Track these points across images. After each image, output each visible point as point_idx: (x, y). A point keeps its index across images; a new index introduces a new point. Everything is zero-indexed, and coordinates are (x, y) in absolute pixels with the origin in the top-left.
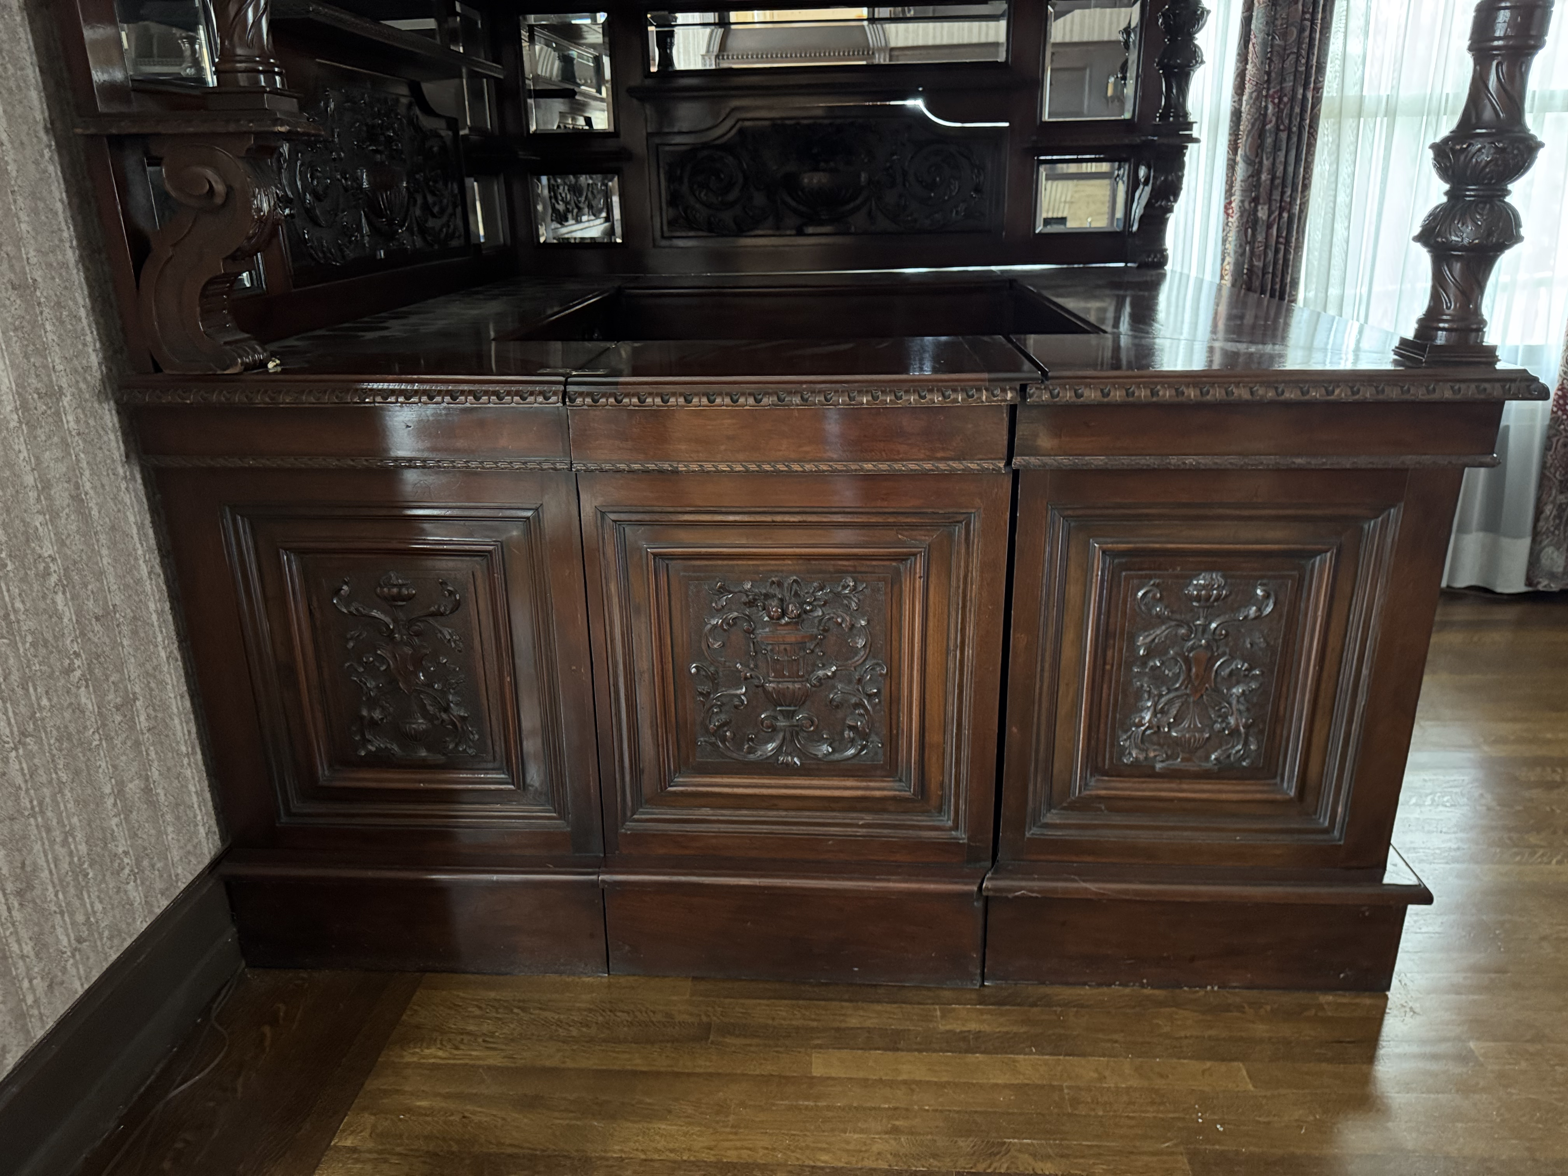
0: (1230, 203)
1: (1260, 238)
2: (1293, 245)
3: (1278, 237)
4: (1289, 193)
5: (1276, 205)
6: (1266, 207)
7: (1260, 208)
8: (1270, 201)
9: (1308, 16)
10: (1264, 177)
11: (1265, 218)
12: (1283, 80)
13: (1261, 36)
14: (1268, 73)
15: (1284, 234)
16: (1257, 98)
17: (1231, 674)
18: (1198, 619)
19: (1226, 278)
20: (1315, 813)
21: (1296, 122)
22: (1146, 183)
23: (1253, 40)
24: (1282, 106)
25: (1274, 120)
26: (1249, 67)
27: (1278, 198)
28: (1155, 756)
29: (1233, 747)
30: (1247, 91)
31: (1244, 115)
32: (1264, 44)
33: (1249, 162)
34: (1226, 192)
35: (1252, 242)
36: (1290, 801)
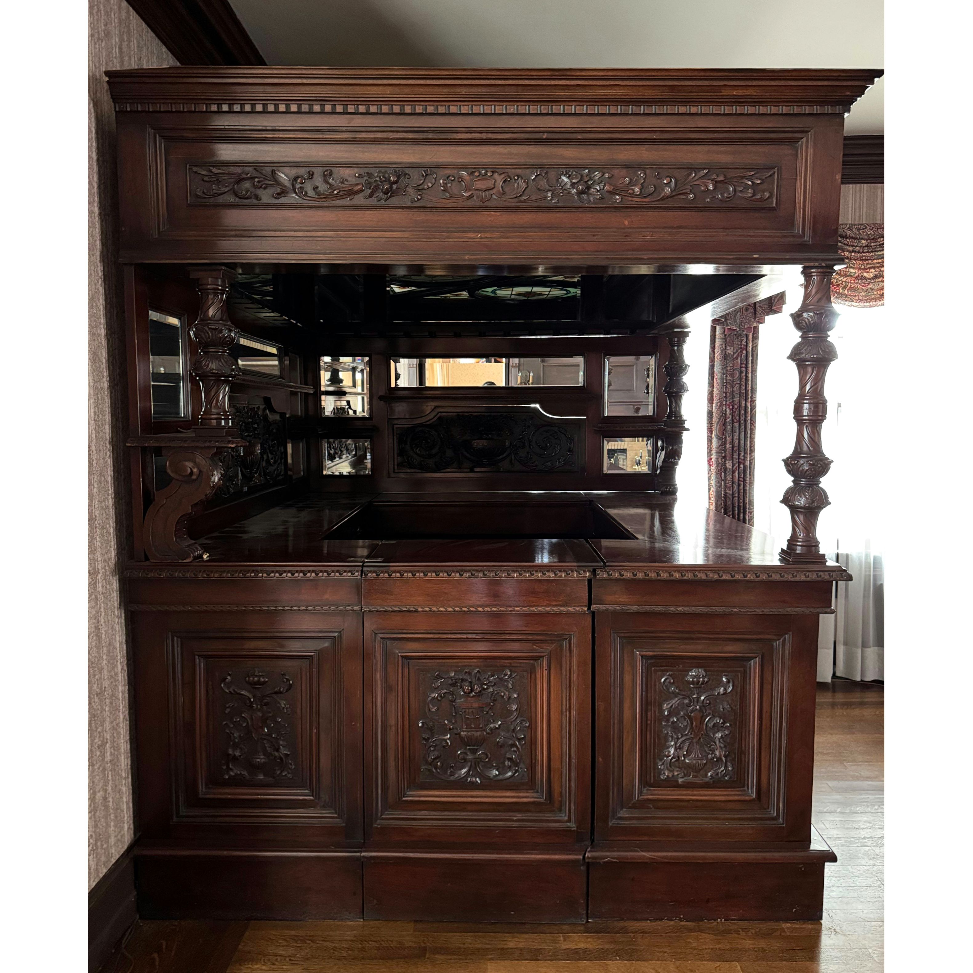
0: (711, 459)
1: (729, 478)
2: (748, 482)
3: (739, 477)
4: (743, 454)
5: (736, 461)
6: (731, 462)
7: (727, 462)
8: (732, 459)
9: (744, 366)
10: (728, 446)
11: (730, 467)
12: (733, 397)
13: (719, 375)
14: (726, 393)
15: (742, 476)
16: (720, 406)
17: (714, 725)
18: (694, 695)
19: (712, 499)
20: (768, 808)
21: (743, 418)
22: (662, 450)
23: (716, 377)
24: (734, 410)
25: (731, 417)
26: (715, 389)
27: (737, 457)
28: (678, 774)
29: (719, 768)
30: (715, 402)
31: (714, 414)
32: (722, 379)
33: (719, 438)
34: (708, 453)
35: (725, 480)
36: (753, 800)
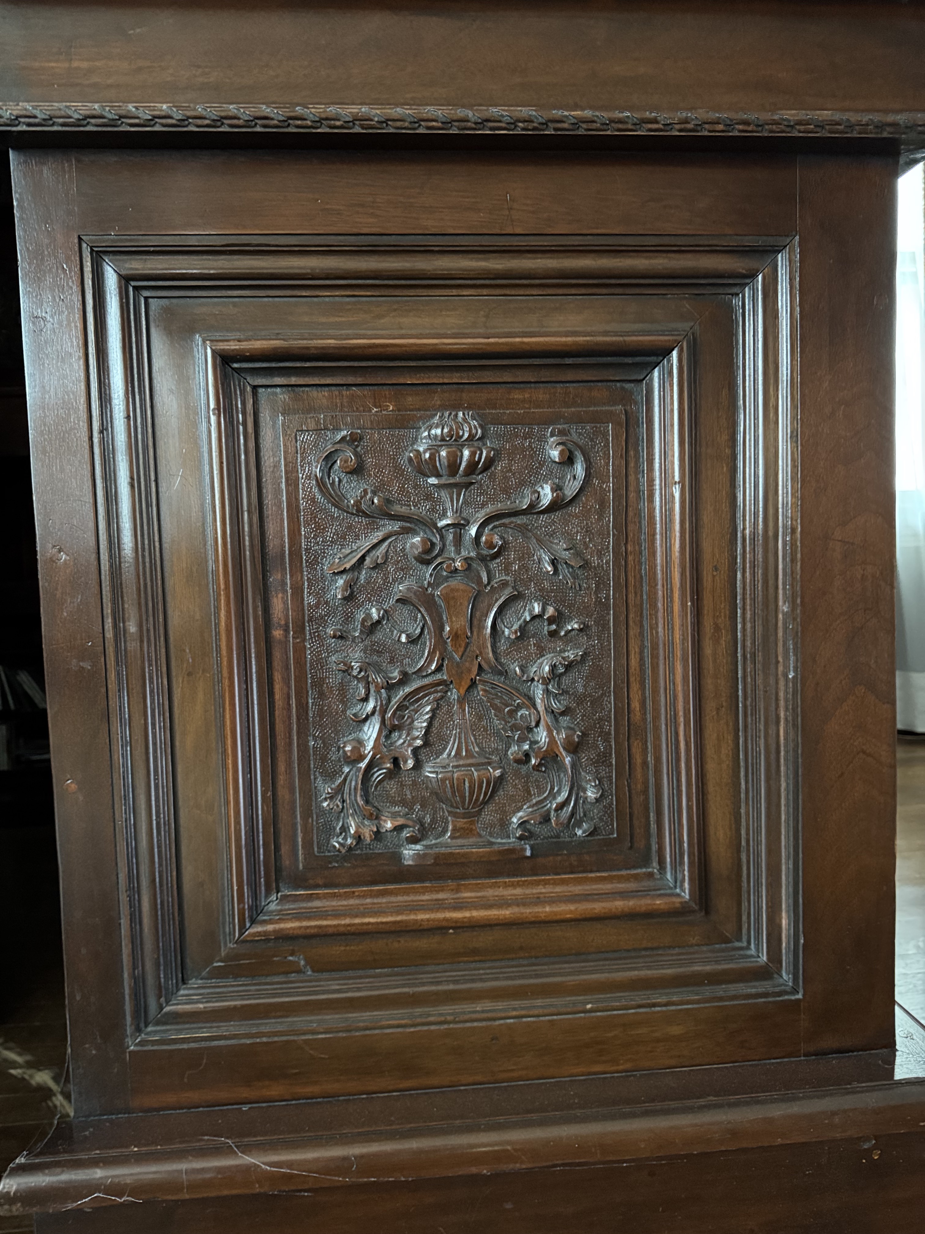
17: (523, 632)
18: (444, 515)
20: (739, 939)
28: (398, 829)
29: (553, 795)
36: (683, 911)
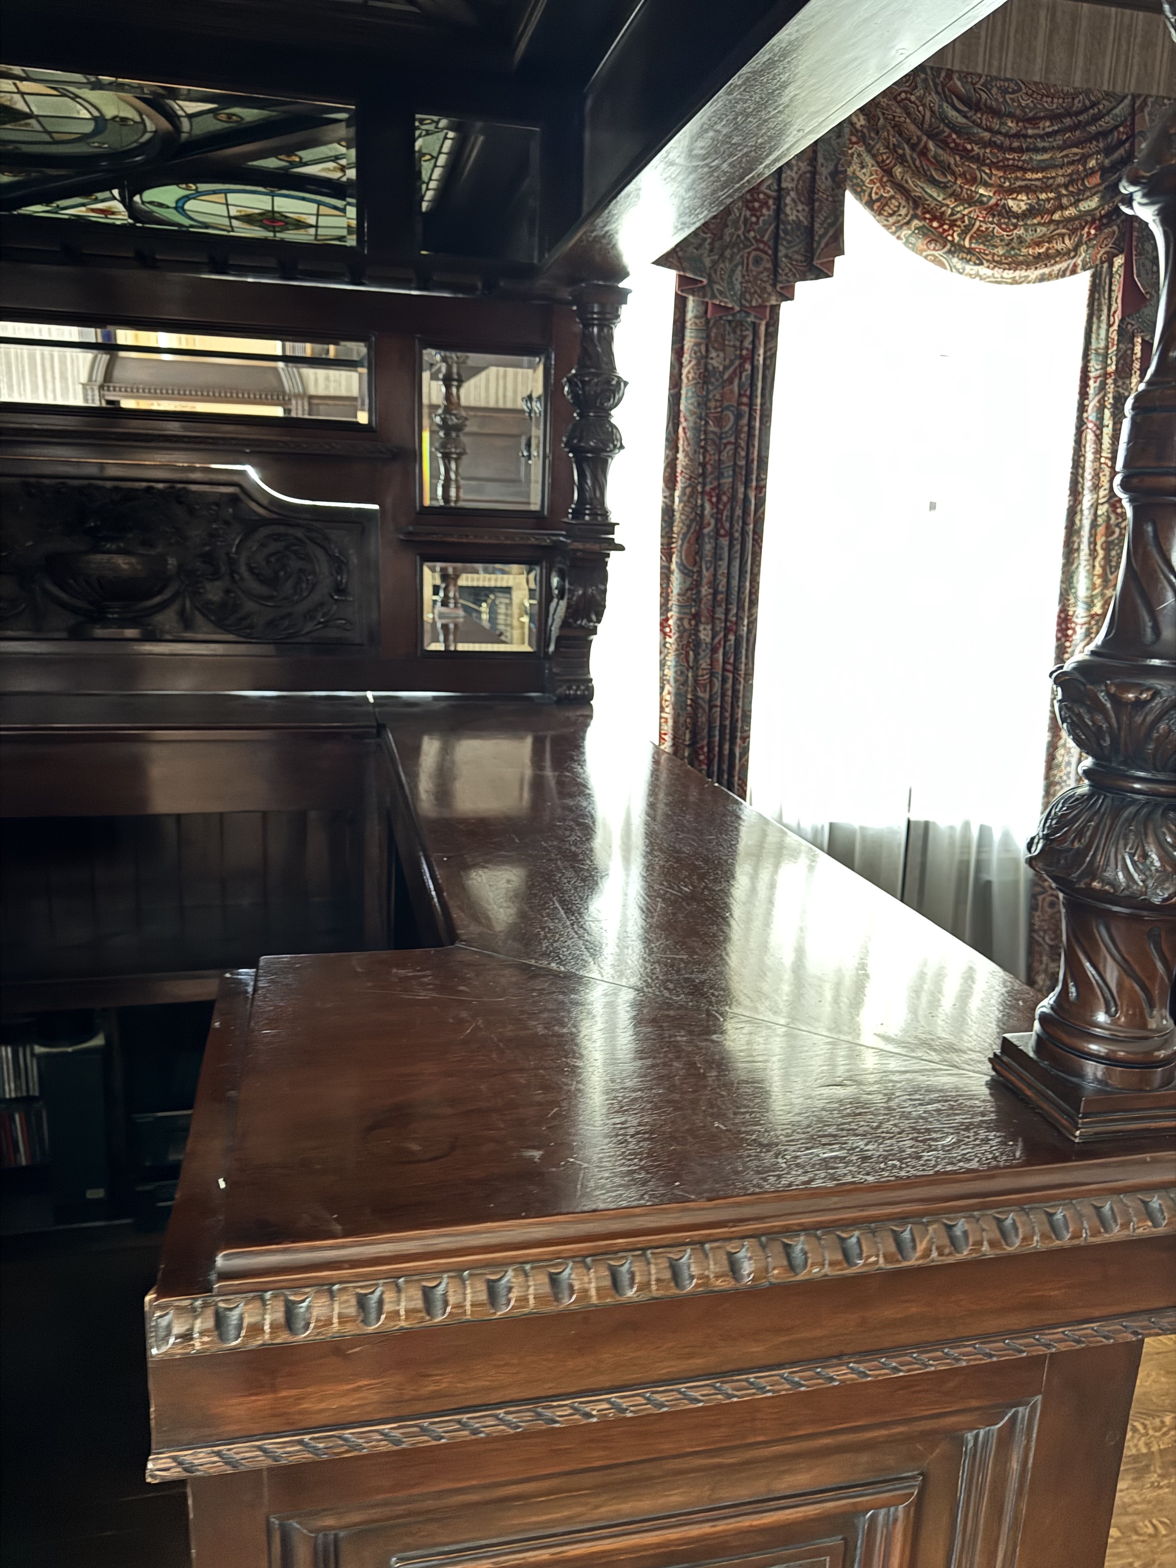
0: (667, 619)
1: (704, 664)
2: (742, 673)
3: (724, 662)
4: (734, 611)
5: (720, 625)
6: (709, 627)
7: (701, 628)
8: (713, 619)
9: (745, 400)
10: (705, 590)
11: (708, 640)
12: (720, 475)
13: (691, 419)
14: (703, 465)
15: (732, 660)
16: (691, 495)
19: (667, 710)
21: (738, 527)
22: (561, 596)
23: (684, 424)
24: (721, 507)
25: (713, 521)
26: (680, 455)
27: (723, 617)
30: (679, 486)
31: (677, 515)
32: (697, 429)
33: (685, 571)
34: (661, 606)
35: (696, 667)
